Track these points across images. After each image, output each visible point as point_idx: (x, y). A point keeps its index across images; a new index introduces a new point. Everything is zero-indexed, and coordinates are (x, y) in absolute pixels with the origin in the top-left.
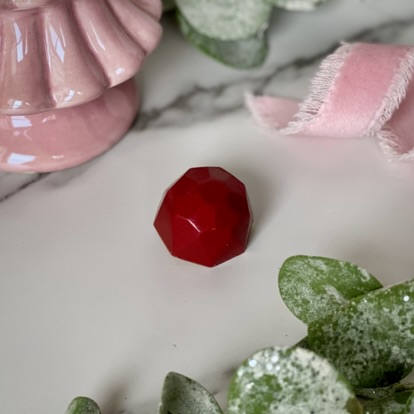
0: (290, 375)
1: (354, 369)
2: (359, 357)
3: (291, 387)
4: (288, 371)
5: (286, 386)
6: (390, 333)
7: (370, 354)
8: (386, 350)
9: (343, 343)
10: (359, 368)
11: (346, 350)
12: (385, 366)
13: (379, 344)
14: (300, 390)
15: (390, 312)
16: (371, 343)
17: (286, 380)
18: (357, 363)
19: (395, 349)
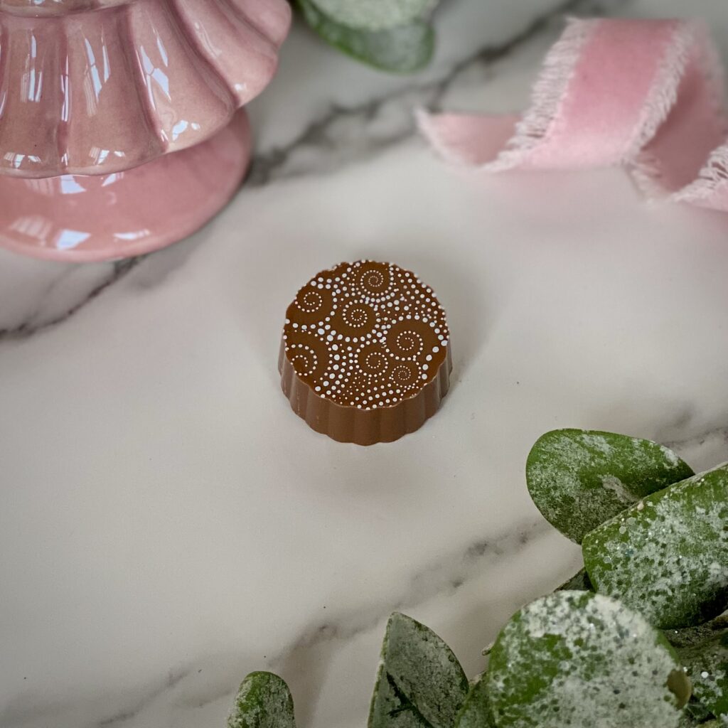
0: (584, 635)
1: (654, 603)
2: (661, 584)
3: (585, 654)
4: (582, 629)
5: (578, 652)
6: (705, 544)
7: (677, 578)
8: (701, 570)
9: (637, 565)
10: (661, 599)
11: (642, 575)
12: (700, 594)
13: (690, 563)
14: (599, 658)
15: (707, 513)
16: (678, 562)
17: (579, 642)
18: (657, 594)
19: (715, 568)
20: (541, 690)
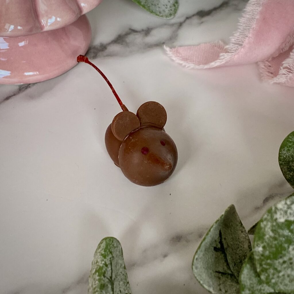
20: (283, 252)
